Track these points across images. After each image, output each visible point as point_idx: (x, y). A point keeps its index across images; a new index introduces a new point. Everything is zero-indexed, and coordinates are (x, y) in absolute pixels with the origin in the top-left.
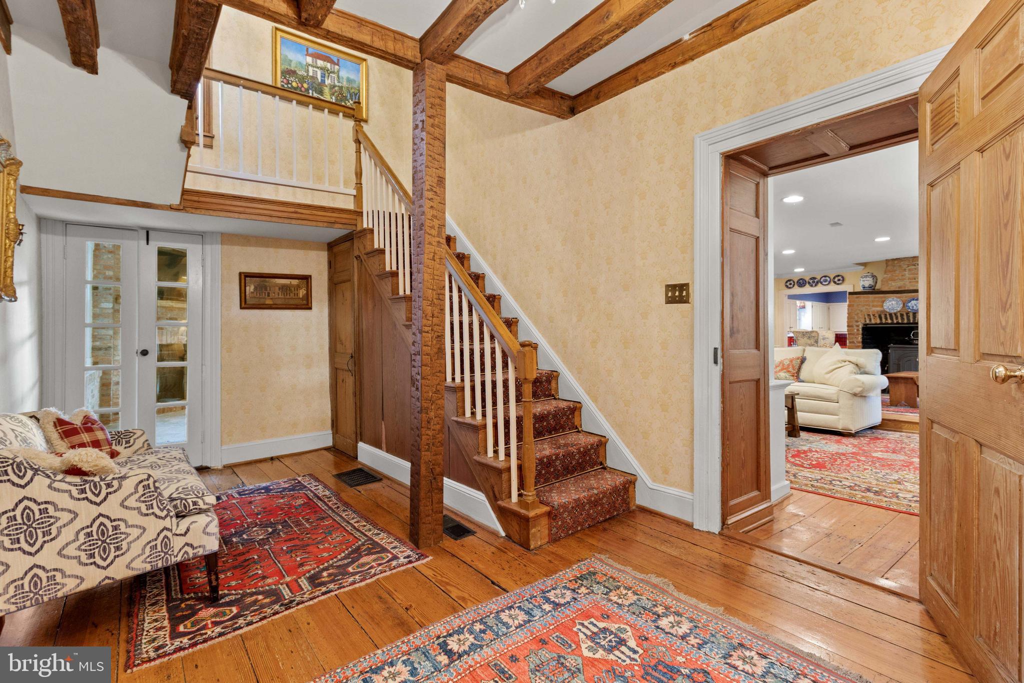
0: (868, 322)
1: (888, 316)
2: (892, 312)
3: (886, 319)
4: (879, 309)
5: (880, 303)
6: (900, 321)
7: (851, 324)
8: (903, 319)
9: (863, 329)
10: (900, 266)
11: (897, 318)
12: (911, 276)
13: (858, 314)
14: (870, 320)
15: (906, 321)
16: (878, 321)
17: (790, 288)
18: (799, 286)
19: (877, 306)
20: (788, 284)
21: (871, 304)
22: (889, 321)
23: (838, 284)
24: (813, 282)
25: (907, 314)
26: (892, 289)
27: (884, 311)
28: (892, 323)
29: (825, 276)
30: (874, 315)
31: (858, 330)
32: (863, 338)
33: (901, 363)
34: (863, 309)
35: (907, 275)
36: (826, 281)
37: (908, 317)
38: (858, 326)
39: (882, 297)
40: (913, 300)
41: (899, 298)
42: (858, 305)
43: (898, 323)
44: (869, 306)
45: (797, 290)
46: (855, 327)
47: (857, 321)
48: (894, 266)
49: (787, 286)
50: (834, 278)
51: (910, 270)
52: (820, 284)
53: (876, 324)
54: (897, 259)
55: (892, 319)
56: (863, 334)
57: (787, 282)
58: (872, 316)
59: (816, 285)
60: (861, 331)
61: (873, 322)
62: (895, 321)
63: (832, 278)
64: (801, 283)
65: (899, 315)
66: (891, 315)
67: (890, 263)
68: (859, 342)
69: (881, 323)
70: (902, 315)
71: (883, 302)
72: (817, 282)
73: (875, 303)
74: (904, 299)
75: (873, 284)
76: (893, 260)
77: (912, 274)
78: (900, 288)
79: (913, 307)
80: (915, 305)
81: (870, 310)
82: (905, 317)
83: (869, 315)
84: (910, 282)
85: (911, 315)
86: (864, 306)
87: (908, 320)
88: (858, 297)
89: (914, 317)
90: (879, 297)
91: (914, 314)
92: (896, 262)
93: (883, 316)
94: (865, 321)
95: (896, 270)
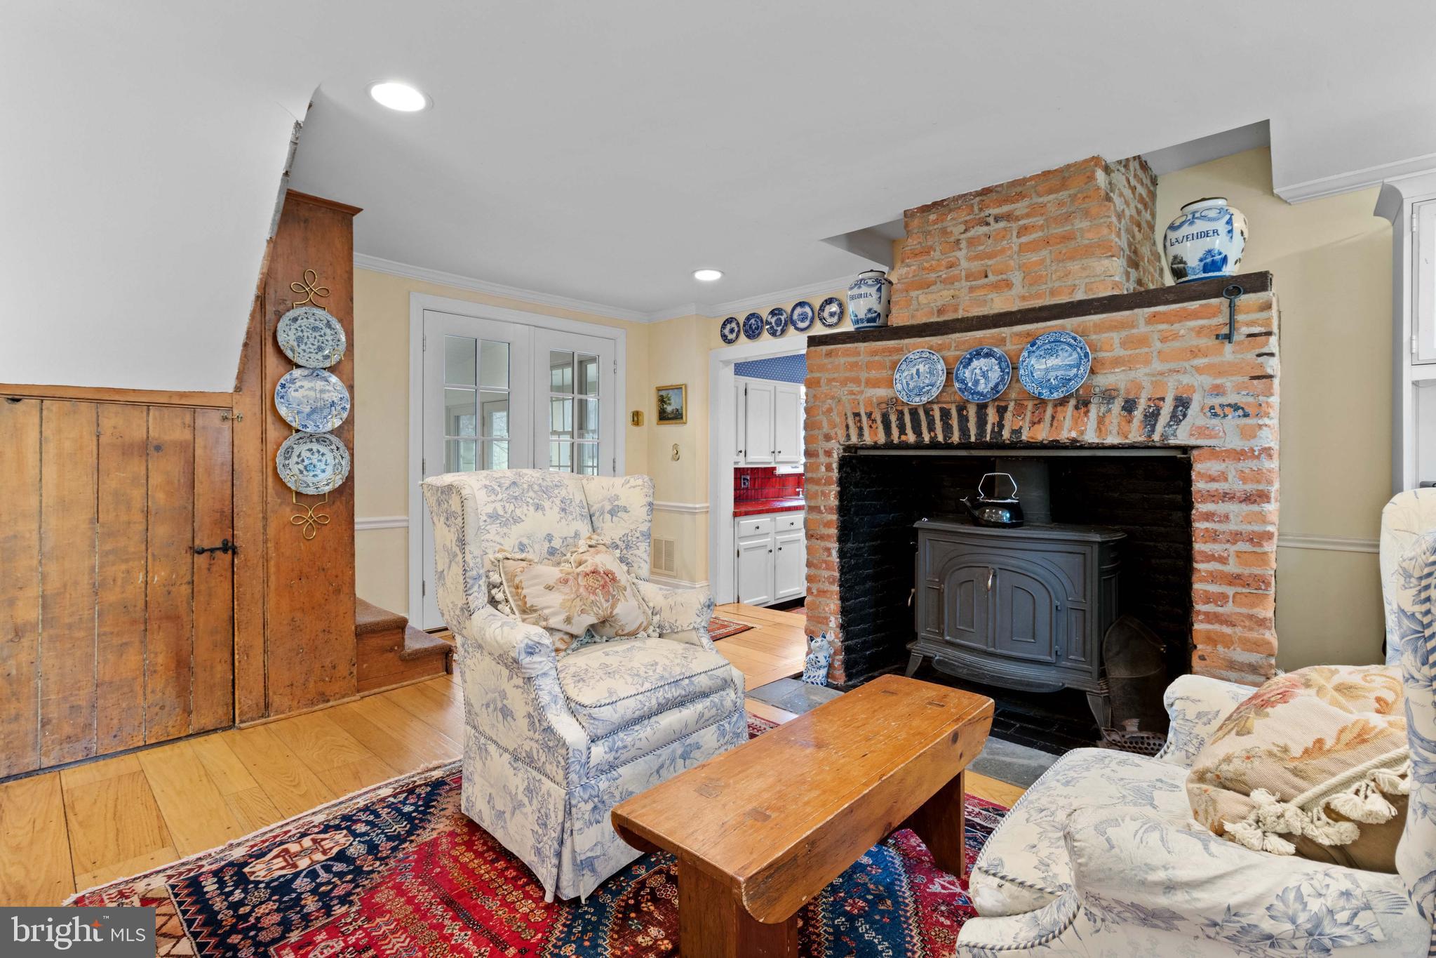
0: (854, 439)
1: (907, 419)
2: (916, 401)
3: (902, 431)
4: (882, 393)
5: (885, 373)
6: (940, 438)
7: (813, 447)
8: (947, 428)
9: (844, 463)
10: (944, 232)
11: (931, 428)
12: (976, 266)
13: (830, 410)
14: (861, 435)
15: (956, 438)
16: (881, 439)
17: (730, 342)
18: (749, 337)
19: (878, 383)
20: (726, 331)
21: (864, 376)
22: (911, 438)
23: (831, 326)
24: (778, 322)
25: (961, 408)
26: (921, 319)
27: (894, 402)
28: (919, 445)
29: (801, 304)
30: (869, 415)
31: (829, 468)
32: (841, 495)
33: (945, 587)
34: (842, 392)
35: (964, 264)
36: (803, 317)
37: (963, 420)
38: (828, 453)
39: (891, 351)
40: (978, 354)
41: (939, 349)
42: (830, 381)
43: (934, 445)
44: (857, 381)
45: (748, 350)
46: (823, 459)
47: (828, 438)
48: (927, 233)
49: (724, 337)
50: (822, 308)
51: (972, 242)
52: (791, 329)
53: (875, 446)
54: (934, 205)
55: (917, 430)
56: (841, 482)
57: (724, 325)
58: (864, 418)
59: (783, 331)
60: (835, 474)
61: (868, 440)
62: (927, 438)
63: (817, 307)
64: (753, 327)
65: (937, 414)
66: (914, 412)
67: (915, 223)
68: (829, 510)
69: (889, 445)
70: (945, 414)
71: (894, 366)
72: (786, 324)
73: (873, 373)
74: (951, 354)
75: (878, 308)
76: (925, 209)
77: (978, 257)
78: (940, 312)
79: (976, 382)
80: (984, 375)
81: (861, 398)
82: (955, 422)
83: (857, 415)
84: (972, 289)
85: (972, 412)
86: (844, 382)
87: (964, 431)
88: (829, 354)
89: (982, 422)
90: (884, 350)
91: (982, 408)
92: (932, 217)
93: (893, 418)
94: (848, 436)
95: (932, 248)
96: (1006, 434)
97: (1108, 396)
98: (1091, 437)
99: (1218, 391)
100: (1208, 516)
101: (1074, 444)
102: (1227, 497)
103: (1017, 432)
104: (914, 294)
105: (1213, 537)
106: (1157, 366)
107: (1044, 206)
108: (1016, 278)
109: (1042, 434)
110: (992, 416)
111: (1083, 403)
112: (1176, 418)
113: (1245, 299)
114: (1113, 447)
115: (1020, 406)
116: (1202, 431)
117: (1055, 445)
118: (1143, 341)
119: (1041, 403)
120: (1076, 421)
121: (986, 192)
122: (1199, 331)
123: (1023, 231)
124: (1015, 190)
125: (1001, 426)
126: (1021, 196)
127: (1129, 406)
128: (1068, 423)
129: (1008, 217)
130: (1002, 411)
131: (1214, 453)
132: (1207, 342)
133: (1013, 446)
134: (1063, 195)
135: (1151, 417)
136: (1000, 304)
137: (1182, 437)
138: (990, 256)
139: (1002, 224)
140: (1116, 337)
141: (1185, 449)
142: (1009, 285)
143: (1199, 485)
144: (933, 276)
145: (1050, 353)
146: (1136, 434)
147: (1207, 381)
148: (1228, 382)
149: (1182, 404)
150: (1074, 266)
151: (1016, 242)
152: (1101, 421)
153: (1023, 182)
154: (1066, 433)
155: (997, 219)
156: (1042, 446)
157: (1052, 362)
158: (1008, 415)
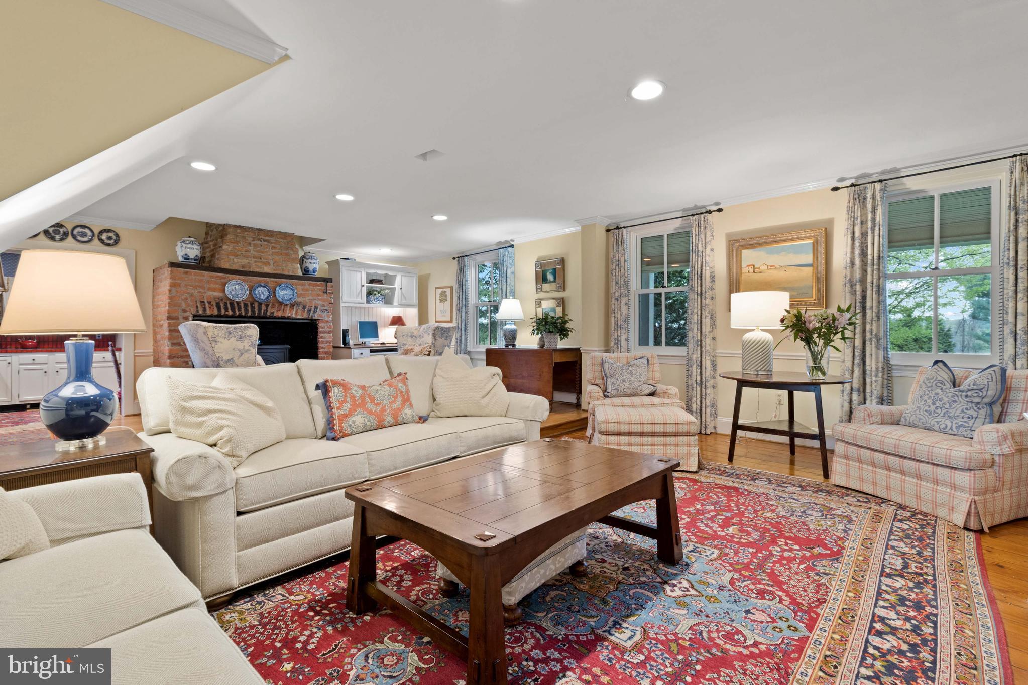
0: (201, 312)
1: (229, 305)
2: (234, 299)
3: (226, 310)
4: (216, 294)
5: (218, 286)
6: (244, 314)
7: (174, 315)
8: (246, 310)
10: (244, 238)
11: (239, 309)
12: (256, 254)
13: (186, 299)
14: (205, 309)
15: (249, 314)
16: (216, 313)
19: (214, 290)
21: (207, 286)
22: (230, 313)
23: (108, 245)
24: (57, 232)
25: (252, 304)
26: (235, 267)
27: (223, 298)
28: (234, 316)
29: (82, 226)
30: (210, 303)
34: (195, 292)
35: (252, 252)
36: (83, 235)
37: (253, 308)
38: (187, 318)
39: (221, 278)
40: (260, 285)
41: (244, 281)
42: (186, 285)
43: (241, 316)
44: (203, 288)
46: (182, 320)
47: (185, 311)
48: (236, 236)
50: (101, 233)
51: (255, 245)
52: (70, 239)
53: (212, 316)
54: (240, 227)
55: (233, 309)
58: (207, 304)
59: (62, 239)
61: (209, 313)
62: (237, 313)
63: (96, 232)
65: (242, 305)
66: (238, 303)
69: (220, 315)
70: (246, 305)
71: (224, 284)
72: (66, 235)
73: (212, 285)
74: (250, 283)
76: (236, 227)
77: (257, 251)
78: (243, 267)
79: (260, 295)
80: (263, 293)
81: (205, 295)
82: (249, 308)
83: (202, 302)
84: (255, 262)
85: (256, 305)
86: (195, 287)
87: (253, 312)
88: (186, 273)
89: (260, 309)
90: (217, 277)
91: (260, 304)
92: (238, 231)
93: (222, 305)
94: (198, 311)
95: (239, 242)
96: (269, 314)
97: (299, 304)
98: (294, 316)
99: (323, 305)
100: (322, 337)
101: (289, 318)
102: (325, 332)
103: (273, 313)
104: (232, 257)
105: (323, 342)
106: (311, 297)
107: (280, 242)
108: (272, 263)
109: (280, 314)
110: (263, 307)
111: (292, 306)
112: (315, 312)
113: (329, 284)
114: (299, 319)
115: (273, 306)
116: (321, 316)
117: (283, 318)
118: (307, 290)
119: (281, 303)
120: (290, 311)
121: (260, 230)
122: (320, 289)
123: (273, 248)
124: (270, 233)
125: (267, 311)
126: (272, 236)
127: (304, 307)
128: (288, 311)
129: (268, 241)
130: (267, 306)
131: (323, 321)
132: (321, 293)
133: (270, 317)
134: (285, 241)
135: (309, 311)
136: (267, 270)
137: (316, 317)
138: (262, 253)
139: (266, 243)
140: (300, 287)
141: (316, 320)
142: (269, 264)
143: (320, 329)
144: (240, 253)
145: (284, 289)
146: (305, 316)
147: (320, 302)
148: (325, 304)
149: (316, 308)
150: (289, 264)
151: (271, 251)
152: (296, 311)
153: (273, 232)
154: (288, 314)
155: (264, 241)
156: (278, 318)
157: (285, 292)
158: (269, 307)
